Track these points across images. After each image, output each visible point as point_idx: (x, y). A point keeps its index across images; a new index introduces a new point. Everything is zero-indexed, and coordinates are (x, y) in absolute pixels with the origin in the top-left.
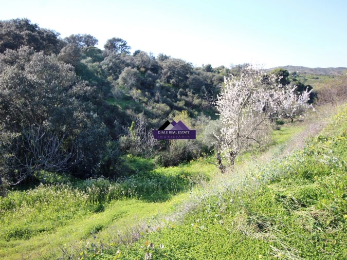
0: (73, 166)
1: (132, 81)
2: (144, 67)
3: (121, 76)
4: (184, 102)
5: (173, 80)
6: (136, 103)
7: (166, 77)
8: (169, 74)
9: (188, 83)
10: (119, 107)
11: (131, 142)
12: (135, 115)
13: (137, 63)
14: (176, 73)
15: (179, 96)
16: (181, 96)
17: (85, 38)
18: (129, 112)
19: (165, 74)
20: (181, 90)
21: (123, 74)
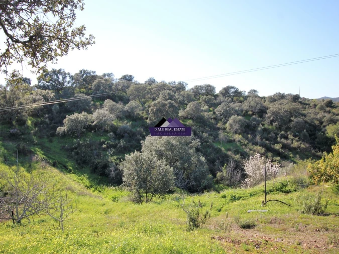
0: (189, 187)
1: (236, 127)
2: (252, 111)
3: (228, 122)
4: (281, 145)
5: (275, 124)
6: (237, 145)
7: (269, 120)
8: (272, 118)
9: (291, 125)
10: (223, 149)
11: (224, 176)
12: (233, 156)
13: (245, 108)
14: (279, 118)
15: (279, 139)
16: (281, 139)
17: (205, 88)
18: (229, 153)
19: (269, 118)
20: (283, 132)
21: (231, 121)
